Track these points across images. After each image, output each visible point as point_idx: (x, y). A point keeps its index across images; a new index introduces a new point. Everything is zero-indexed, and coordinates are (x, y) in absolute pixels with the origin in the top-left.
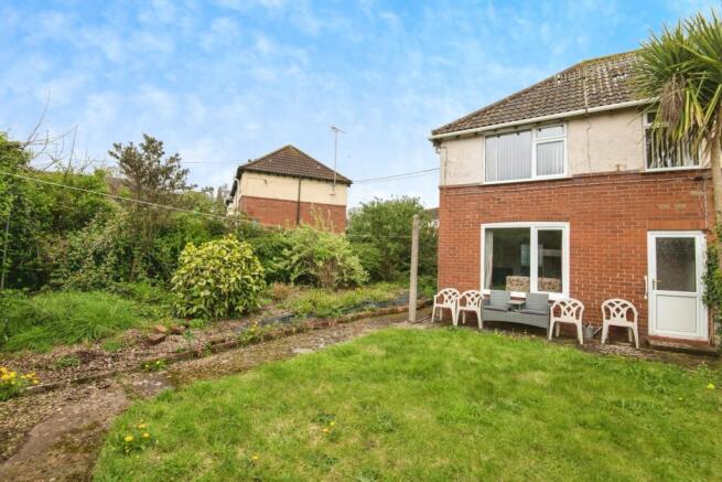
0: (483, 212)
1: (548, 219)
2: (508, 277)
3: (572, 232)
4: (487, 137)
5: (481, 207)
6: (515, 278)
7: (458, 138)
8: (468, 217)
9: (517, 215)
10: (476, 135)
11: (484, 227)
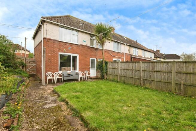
0: (59, 49)
1: (75, 53)
2: (62, 68)
3: (79, 57)
4: (60, 27)
5: (59, 47)
6: (64, 68)
7: (51, 23)
8: (55, 50)
9: (68, 51)
10: (57, 25)
11: (59, 53)
